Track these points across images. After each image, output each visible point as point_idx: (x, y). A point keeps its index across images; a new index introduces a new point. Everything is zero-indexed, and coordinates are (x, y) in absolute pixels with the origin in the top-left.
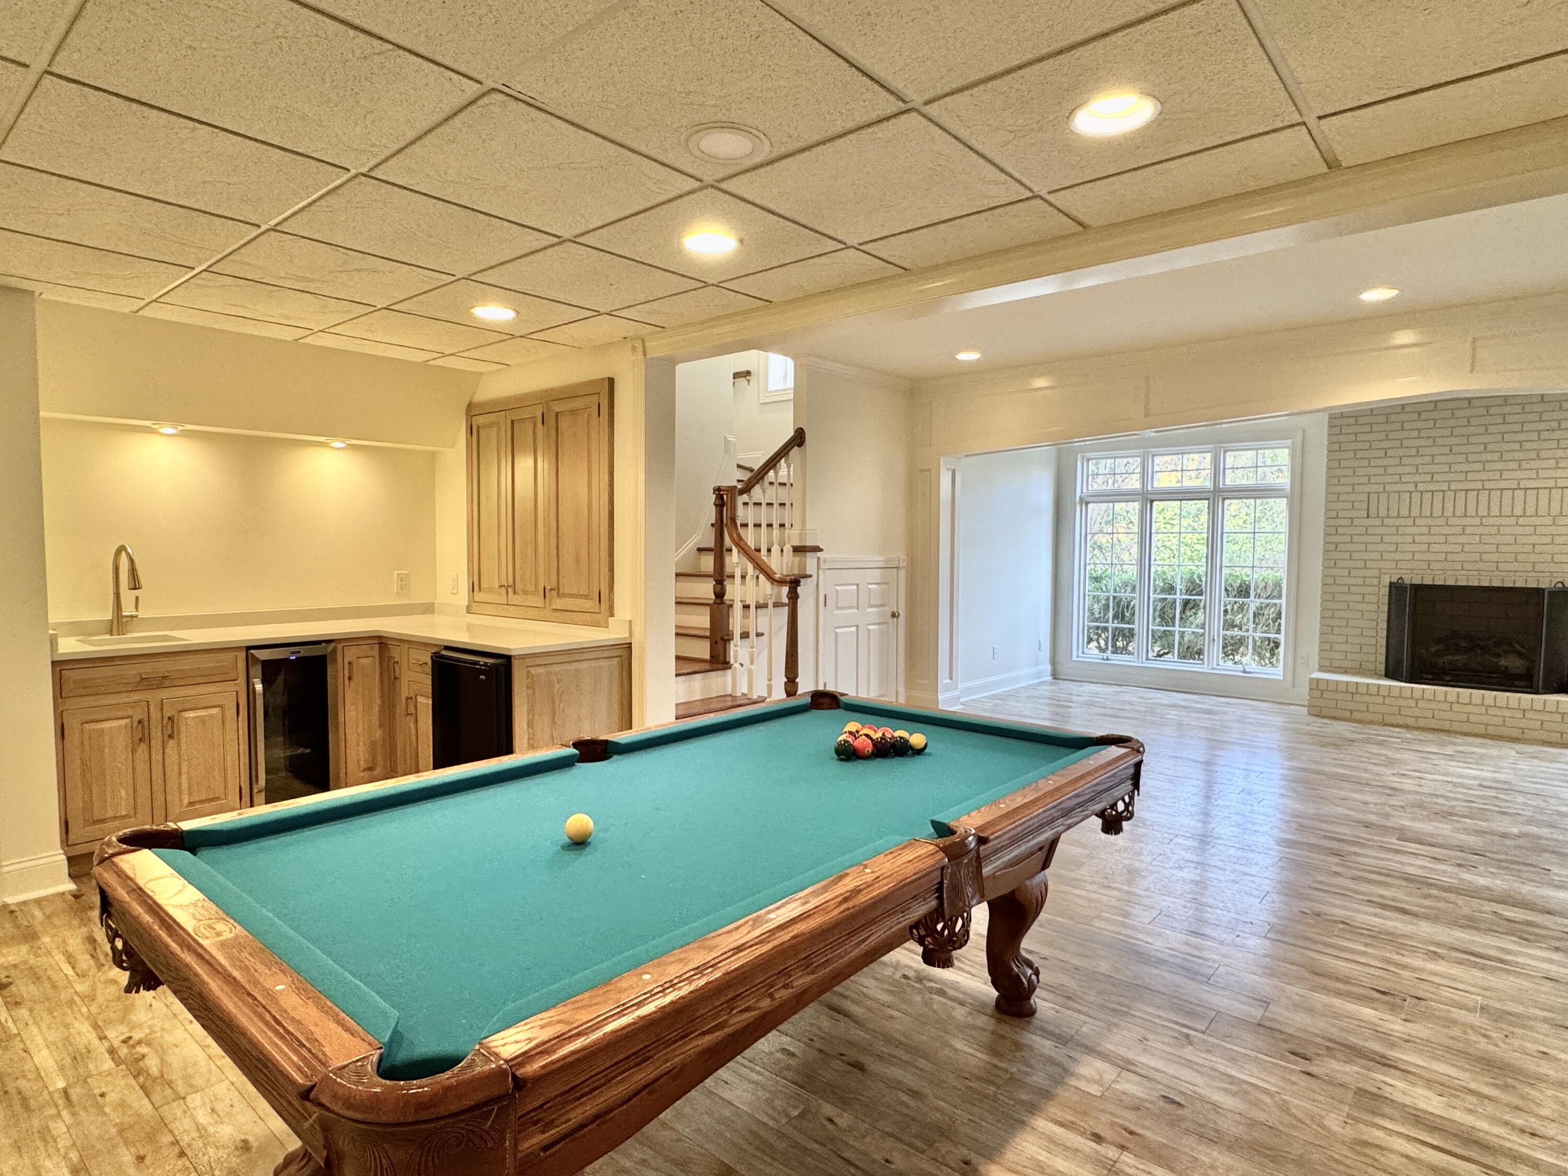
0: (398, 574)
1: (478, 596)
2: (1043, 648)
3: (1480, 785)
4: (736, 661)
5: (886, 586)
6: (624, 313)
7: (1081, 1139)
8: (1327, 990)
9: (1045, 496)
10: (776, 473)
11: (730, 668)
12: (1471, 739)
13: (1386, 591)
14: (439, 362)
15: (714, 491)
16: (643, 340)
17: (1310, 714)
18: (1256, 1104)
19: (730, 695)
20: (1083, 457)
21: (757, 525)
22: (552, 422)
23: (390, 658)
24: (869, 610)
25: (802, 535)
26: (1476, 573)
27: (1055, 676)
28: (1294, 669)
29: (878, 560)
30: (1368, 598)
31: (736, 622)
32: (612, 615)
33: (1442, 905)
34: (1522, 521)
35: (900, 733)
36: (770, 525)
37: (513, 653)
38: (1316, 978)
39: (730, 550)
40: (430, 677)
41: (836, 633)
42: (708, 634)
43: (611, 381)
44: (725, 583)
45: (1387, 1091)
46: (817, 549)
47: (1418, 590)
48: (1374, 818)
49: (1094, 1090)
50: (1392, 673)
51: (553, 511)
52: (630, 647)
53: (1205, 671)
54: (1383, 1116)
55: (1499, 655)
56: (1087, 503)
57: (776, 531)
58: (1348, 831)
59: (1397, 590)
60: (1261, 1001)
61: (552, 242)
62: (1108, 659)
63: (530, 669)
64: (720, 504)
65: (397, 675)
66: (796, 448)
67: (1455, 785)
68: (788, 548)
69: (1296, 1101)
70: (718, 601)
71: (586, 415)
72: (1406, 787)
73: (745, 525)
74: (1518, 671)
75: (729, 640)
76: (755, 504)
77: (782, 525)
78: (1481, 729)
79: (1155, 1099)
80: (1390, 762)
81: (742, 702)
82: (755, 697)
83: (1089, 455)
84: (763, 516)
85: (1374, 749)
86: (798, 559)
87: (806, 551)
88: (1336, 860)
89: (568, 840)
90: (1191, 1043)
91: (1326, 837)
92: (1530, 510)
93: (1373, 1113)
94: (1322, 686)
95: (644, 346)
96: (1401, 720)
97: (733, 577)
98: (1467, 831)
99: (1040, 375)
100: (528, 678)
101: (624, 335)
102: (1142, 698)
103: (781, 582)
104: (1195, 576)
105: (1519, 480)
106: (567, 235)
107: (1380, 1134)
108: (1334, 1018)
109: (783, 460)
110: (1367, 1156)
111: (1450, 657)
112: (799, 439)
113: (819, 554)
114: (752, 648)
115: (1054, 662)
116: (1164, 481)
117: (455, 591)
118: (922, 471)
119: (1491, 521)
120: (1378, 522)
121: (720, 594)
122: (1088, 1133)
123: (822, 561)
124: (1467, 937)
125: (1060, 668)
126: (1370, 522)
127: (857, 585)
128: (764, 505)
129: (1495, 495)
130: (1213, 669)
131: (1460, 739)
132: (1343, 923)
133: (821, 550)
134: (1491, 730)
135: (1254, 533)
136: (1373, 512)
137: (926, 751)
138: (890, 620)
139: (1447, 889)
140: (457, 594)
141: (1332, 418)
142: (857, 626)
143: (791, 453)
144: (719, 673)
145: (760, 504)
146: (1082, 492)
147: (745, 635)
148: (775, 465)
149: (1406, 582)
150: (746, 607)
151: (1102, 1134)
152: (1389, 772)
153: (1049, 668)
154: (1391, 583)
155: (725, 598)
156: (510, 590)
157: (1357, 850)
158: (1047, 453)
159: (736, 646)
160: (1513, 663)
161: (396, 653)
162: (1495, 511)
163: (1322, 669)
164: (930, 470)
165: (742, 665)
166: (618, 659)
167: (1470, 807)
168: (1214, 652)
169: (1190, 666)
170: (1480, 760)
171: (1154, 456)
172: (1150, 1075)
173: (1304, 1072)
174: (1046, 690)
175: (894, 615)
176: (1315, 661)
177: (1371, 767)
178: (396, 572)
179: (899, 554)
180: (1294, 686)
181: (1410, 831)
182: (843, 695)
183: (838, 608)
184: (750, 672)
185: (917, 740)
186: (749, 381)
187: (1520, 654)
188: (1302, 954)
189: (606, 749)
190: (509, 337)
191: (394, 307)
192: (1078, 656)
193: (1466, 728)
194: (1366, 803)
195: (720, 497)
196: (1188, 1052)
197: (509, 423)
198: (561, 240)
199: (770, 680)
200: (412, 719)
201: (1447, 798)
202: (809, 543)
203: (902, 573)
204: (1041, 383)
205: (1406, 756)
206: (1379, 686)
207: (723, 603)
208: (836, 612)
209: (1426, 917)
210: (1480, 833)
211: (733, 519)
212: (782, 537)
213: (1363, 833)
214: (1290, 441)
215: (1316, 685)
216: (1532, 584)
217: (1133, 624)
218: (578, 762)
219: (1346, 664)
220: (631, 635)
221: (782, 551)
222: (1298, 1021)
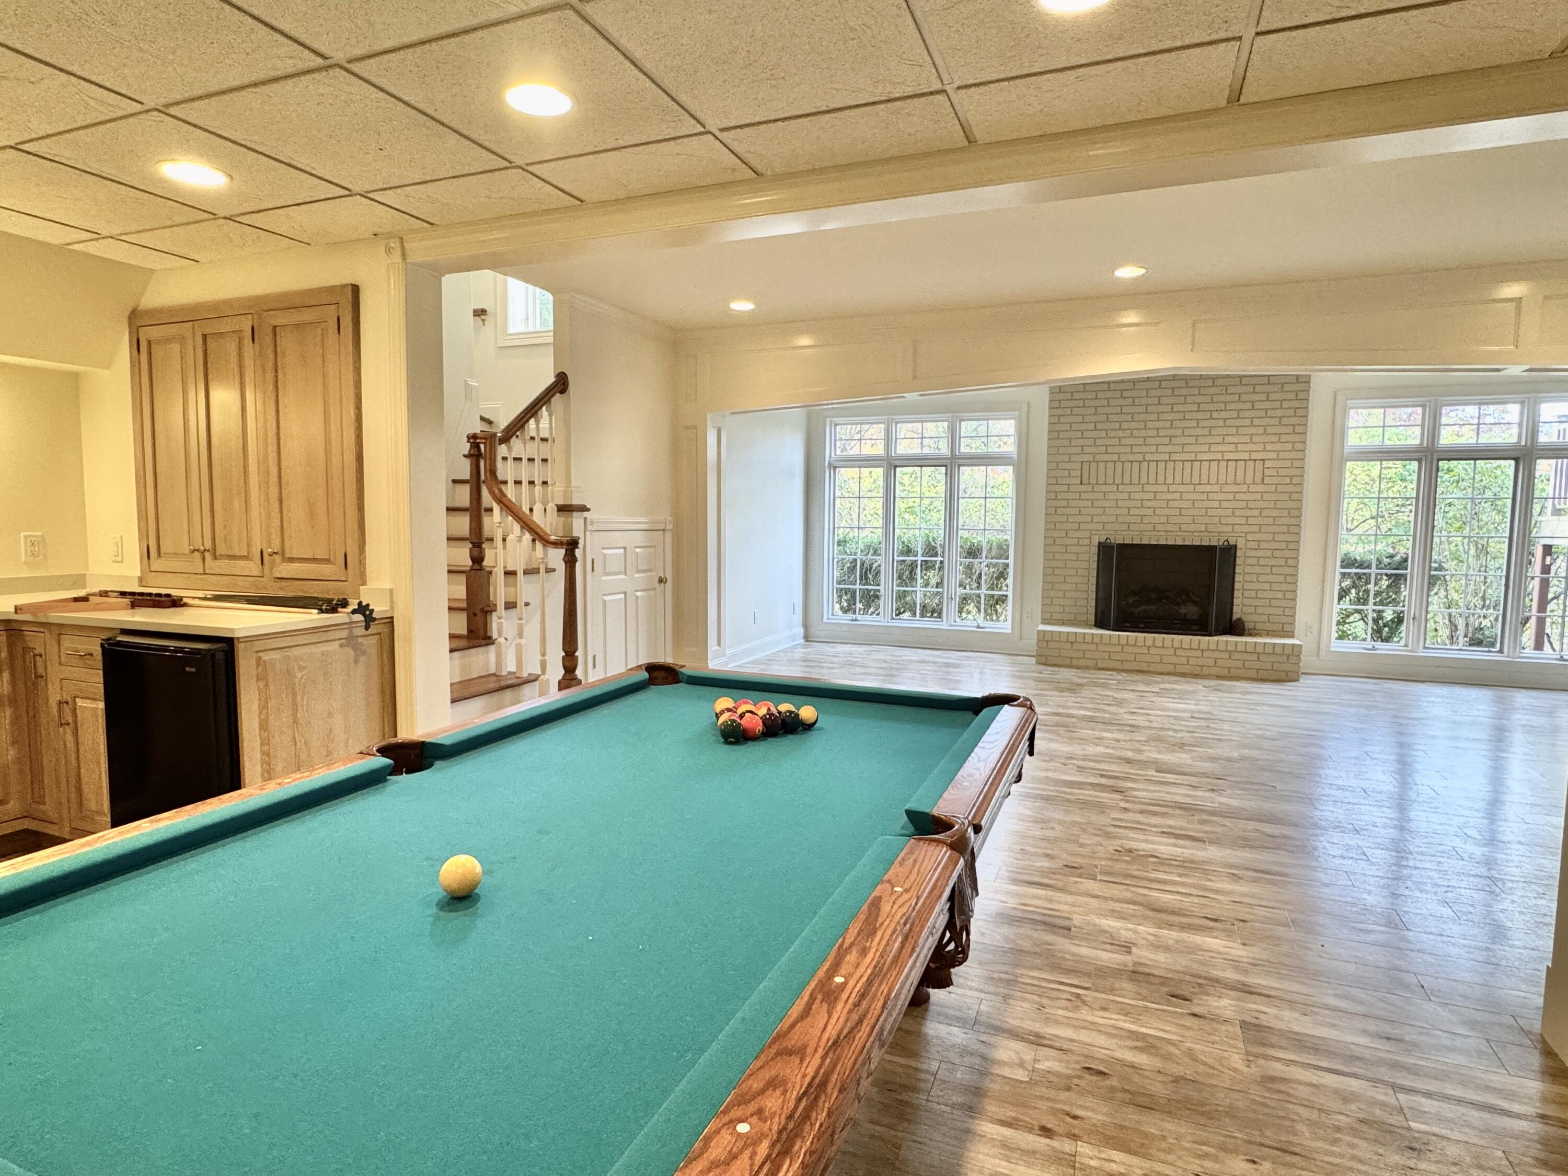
0: (26, 537)
1: (156, 564)
2: (796, 611)
3: (1192, 717)
4: (500, 636)
5: (652, 550)
6: (388, 197)
7: (1031, 1138)
8: (1170, 925)
9: (797, 460)
10: (537, 422)
11: (493, 643)
12: (1166, 678)
13: (1095, 550)
14: (92, 248)
15: (469, 438)
16: (402, 238)
17: (1038, 663)
18: (1166, 1057)
19: (495, 675)
20: (831, 422)
21: (518, 483)
22: (268, 339)
23: (26, 649)
24: (636, 575)
25: (567, 492)
26: (1164, 533)
27: (807, 638)
28: (1019, 624)
29: (642, 521)
30: (1081, 557)
31: (499, 591)
32: (364, 583)
33: (1219, 829)
34: (1198, 488)
35: (785, 707)
36: (531, 483)
37: (236, 635)
38: (1159, 915)
39: (490, 510)
40: (101, 672)
41: (605, 601)
42: (464, 605)
43: (356, 289)
44: (483, 546)
45: (1264, 1020)
46: (583, 509)
47: (1124, 548)
48: (1130, 754)
49: (1021, 1075)
50: (1101, 623)
51: (273, 455)
52: (392, 622)
53: (944, 627)
54: (1272, 1046)
55: (1178, 604)
56: (835, 468)
57: (538, 489)
58: (1114, 767)
59: (1105, 549)
60: (1122, 946)
61: (312, 65)
62: (856, 620)
63: (260, 654)
64: (475, 455)
65: (41, 670)
66: (558, 394)
67: (1175, 718)
68: (551, 507)
69: (1198, 1047)
70: (476, 567)
71: (319, 332)
72: (1141, 723)
73: (505, 482)
74: (1194, 617)
75: (491, 612)
76: (515, 459)
77: (545, 483)
78: (1170, 668)
79: (1079, 1073)
80: (1120, 703)
81: (510, 682)
82: (525, 675)
83: (836, 420)
84: (525, 470)
85: (1099, 690)
86: (562, 519)
87: (572, 511)
88: (1118, 796)
89: (445, 894)
90: (1084, 1003)
91: (1102, 776)
92: (1204, 479)
93: (1264, 1045)
94: (1048, 637)
95: (403, 248)
96: (1112, 664)
97: (492, 540)
98: (1202, 759)
99: (802, 333)
100: (258, 665)
101: (376, 230)
102: (892, 655)
103: (557, 544)
104: (931, 539)
105: (1196, 453)
106: (339, 57)
107: (1278, 1065)
108: (1190, 953)
109: (544, 408)
110: (1280, 1092)
111: (1143, 607)
112: (561, 384)
113: (586, 514)
114: (520, 619)
115: (806, 626)
116: (904, 448)
117: (119, 559)
118: (687, 428)
119: (1173, 488)
120: (1089, 488)
121: (478, 560)
122: (1036, 1128)
123: (588, 522)
124: (1249, 855)
125: (812, 631)
126: (1082, 488)
127: (625, 548)
128: (525, 461)
129: (1179, 466)
130: (951, 625)
131: (1158, 678)
132: (1152, 856)
133: (588, 510)
134: (1179, 669)
135: (986, 498)
136: (1085, 480)
137: (817, 725)
138: (657, 585)
139: (1212, 813)
140: (122, 562)
141: (1052, 391)
142: (625, 593)
143: (552, 400)
144: (480, 650)
145: (520, 459)
146: (830, 457)
147: (510, 606)
148: (536, 412)
149: (1113, 541)
150: (510, 574)
151: (1049, 1126)
152: (1122, 711)
153: (801, 631)
154: (1099, 543)
155: (485, 563)
156: (207, 555)
157: (1130, 785)
158: (797, 414)
159: (499, 618)
160: (1190, 610)
161: (37, 641)
162: (1178, 479)
163: (1045, 621)
164: (696, 427)
165: (506, 639)
166: (377, 637)
167: (1194, 737)
168: (950, 609)
169: (929, 623)
170: (1182, 695)
171: (897, 423)
172: (1065, 1047)
173: (1190, 1014)
174: (799, 653)
175: (661, 581)
176: (1038, 615)
177: (1107, 708)
178: (23, 534)
179: (665, 516)
180: (1021, 638)
181: (1165, 764)
182: (683, 666)
183: (606, 574)
184: (519, 648)
185: (807, 713)
186: (483, 320)
187: (1195, 603)
188: (1134, 892)
189: (422, 753)
190: (206, 216)
191: (25, 147)
192: (828, 619)
193: (1160, 668)
194: (1118, 741)
195: (475, 446)
196: (1085, 1014)
197: (199, 340)
198: (328, 62)
199: (543, 655)
200: (69, 730)
201: (1175, 731)
202: (575, 502)
203: (669, 536)
204: (805, 341)
205: (1127, 695)
206: (1093, 635)
207: (481, 569)
208: (604, 578)
209: (1212, 842)
210: (1213, 759)
211: (493, 472)
212: (545, 495)
213: (1127, 768)
214: (1017, 413)
215: (1043, 638)
216: (1205, 543)
217: (878, 585)
218: (391, 774)
219: (1066, 617)
220: (392, 608)
221: (545, 510)
222: (1160, 961)
